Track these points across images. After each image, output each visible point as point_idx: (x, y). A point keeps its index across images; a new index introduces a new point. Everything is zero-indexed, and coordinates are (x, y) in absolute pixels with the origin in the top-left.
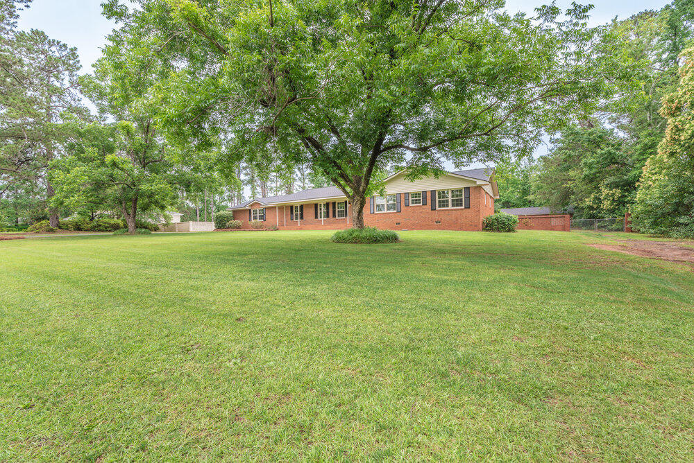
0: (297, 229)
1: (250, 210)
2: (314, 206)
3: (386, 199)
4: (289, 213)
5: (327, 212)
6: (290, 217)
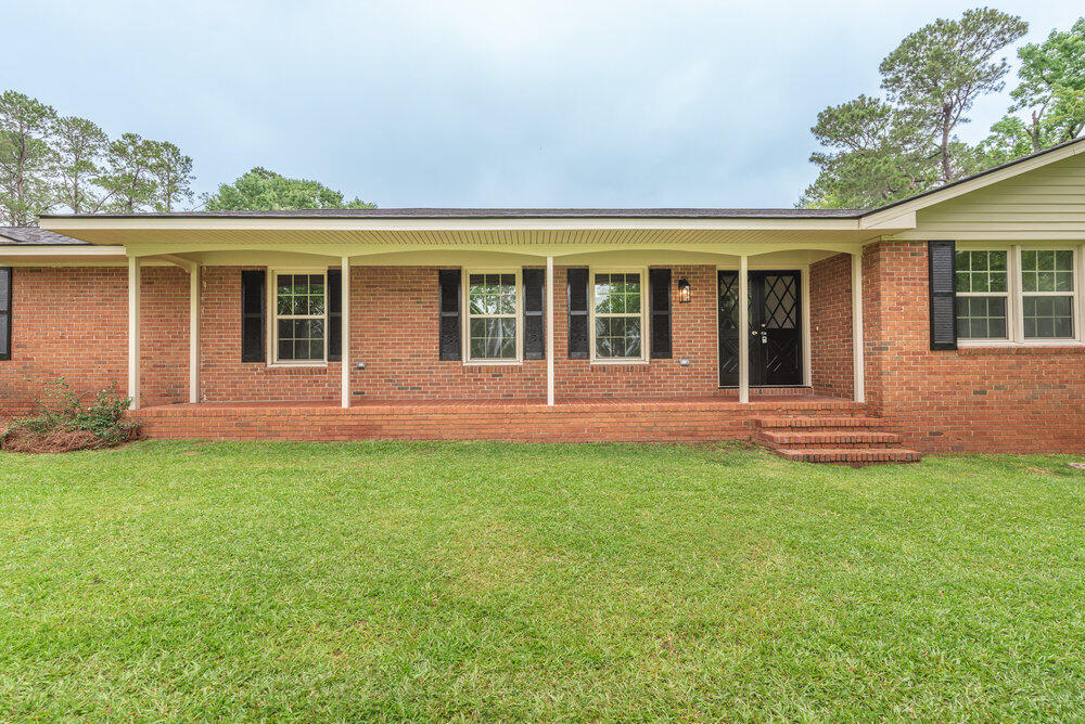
0: (327, 433)
2: (435, 280)
3: (1015, 269)
4: (234, 312)
5: (535, 329)
6: (235, 338)
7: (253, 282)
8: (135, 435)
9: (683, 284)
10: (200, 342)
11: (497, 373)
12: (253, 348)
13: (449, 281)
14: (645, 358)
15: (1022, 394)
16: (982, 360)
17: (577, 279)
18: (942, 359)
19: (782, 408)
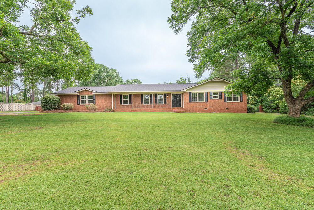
0: (131, 111)
1: (78, 96)
2: (141, 95)
3: (198, 94)
4: (119, 99)
5: (151, 100)
6: (119, 102)
7: (121, 96)
8: (113, 111)
9: (168, 95)
10: (116, 103)
11: (147, 105)
12: (121, 103)
13: (142, 95)
14: (164, 104)
15: (198, 107)
16: (194, 104)
17: (156, 95)
18: (190, 103)
19: (177, 108)
